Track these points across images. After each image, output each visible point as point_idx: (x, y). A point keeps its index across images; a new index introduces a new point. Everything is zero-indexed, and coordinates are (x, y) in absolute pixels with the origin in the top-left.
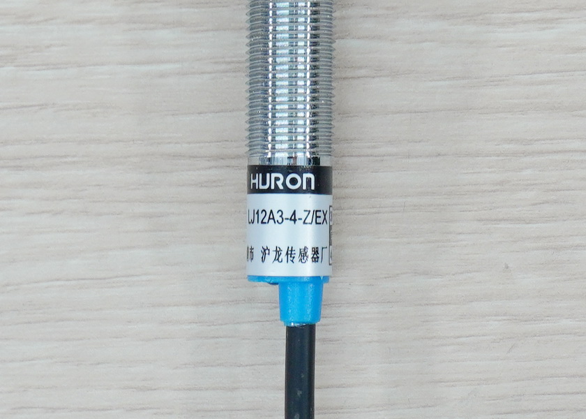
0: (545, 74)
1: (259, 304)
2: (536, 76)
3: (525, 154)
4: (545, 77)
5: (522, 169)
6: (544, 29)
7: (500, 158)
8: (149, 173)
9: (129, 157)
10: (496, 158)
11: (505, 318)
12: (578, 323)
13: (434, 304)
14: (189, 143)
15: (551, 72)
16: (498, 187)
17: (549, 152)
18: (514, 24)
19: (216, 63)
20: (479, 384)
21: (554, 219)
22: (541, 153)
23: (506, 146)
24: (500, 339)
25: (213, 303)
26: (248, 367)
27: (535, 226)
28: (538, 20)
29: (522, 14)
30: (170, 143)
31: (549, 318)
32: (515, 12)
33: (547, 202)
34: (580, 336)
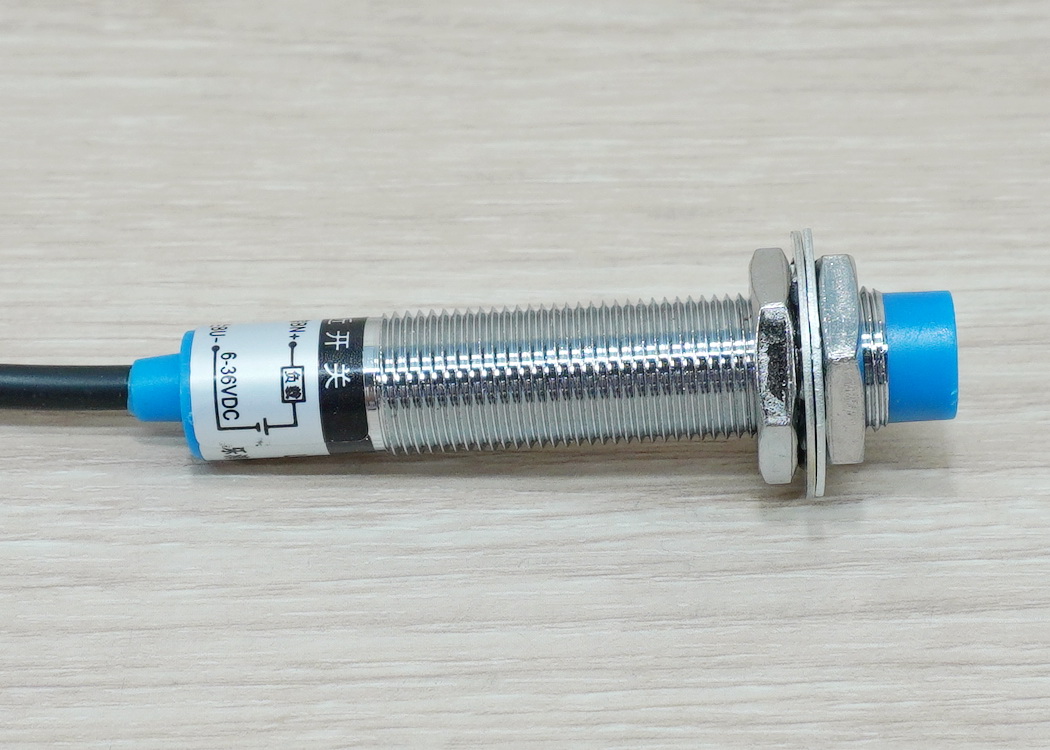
0: (361, 581)
2: (345, 582)
4: (360, 583)
5: (318, 700)
6: (360, 526)
7: (281, 686)
10: (274, 686)
15: (371, 577)
16: (274, 725)
17: (364, 679)
18: (311, 520)
23: (293, 671)
28: (350, 516)
29: (325, 509)
32: (312, 506)
33: (361, 744)
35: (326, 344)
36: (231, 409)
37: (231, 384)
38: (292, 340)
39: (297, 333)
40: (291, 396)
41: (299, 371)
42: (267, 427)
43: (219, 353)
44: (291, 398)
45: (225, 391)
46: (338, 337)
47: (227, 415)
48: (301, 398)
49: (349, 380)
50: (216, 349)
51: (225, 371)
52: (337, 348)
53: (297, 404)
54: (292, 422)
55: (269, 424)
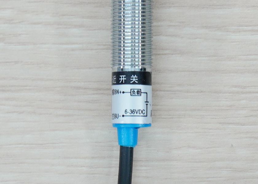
2: (249, 56)
3: (242, 93)
4: (253, 57)
5: (241, 100)
6: (253, 35)
7: (231, 94)
8: (65, 95)
9: (56, 87)
10: (229, 94)
11: (230, 170)
13: (197, 162)
14: (85, 82)
16: (229, 108)
18: (240, 32)
19: (99, 45)
21: (255, 124)
22: (250, 92)
24: (228, 180)
27: (246, 127)
29: (243, 27)
30: (75, 82)
31: (251, 171)
33: (252, 116)
35: (124, 82)
36: (142, 112)
37: (135, 111)
38: (122, 93)
39: (119, 91)
40: (139, 93)
41: (132, 90)
42: (147, 102)
43: (125, 115)
44: (140, 93)
45: (137, 113)
46: (121, 79)
47: (143, 113)
48: (140, 90)
49: (136, 75)
50: (123, 116)
51: (131, 113)
52: (125, 79)
53: (142, 92)
54: (146, 94)
55: (146, 101)
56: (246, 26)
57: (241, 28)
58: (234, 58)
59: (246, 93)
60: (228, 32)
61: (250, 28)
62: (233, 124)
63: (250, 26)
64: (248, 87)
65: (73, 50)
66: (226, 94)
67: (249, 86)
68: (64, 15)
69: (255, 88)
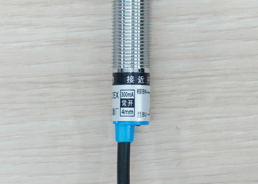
1: (67, 147)
3: (183, 78)
5: (182, 84)
6: (190, 23)
7: (172, 80)
8: (17, 90)
9: (8, 84)
10: (171, 80)
11: (176, 150)
12: (208, 152)
13: (144, 145)
14: (35, 77)
16: (171, 93)
18: (177, 21)
19: (47, 41)
20: (165, 180)
21: (197, 106)
22: (190, 77)
23: (175, 75)
24: (174, 160)
25: (46, 147)
26: (62, 175)
27: (189, 109)
29: (181, 17)
30: (26, 77)
31: (195, 150)
32: (177, 16)
33: (193, 99)
34: (209, 158)
56: (183, 15)
57: (178, 17)
58: (173, 46)
59: (187, 77)
60: (166, 22)
61: (187, 17)
62: (176, 107)
63: (187, 15)
64: (188, 72)
65: (23, 47)
66: (168, 80)
67: (190, 71)
68: (13, 16)
69: (195, 73)
